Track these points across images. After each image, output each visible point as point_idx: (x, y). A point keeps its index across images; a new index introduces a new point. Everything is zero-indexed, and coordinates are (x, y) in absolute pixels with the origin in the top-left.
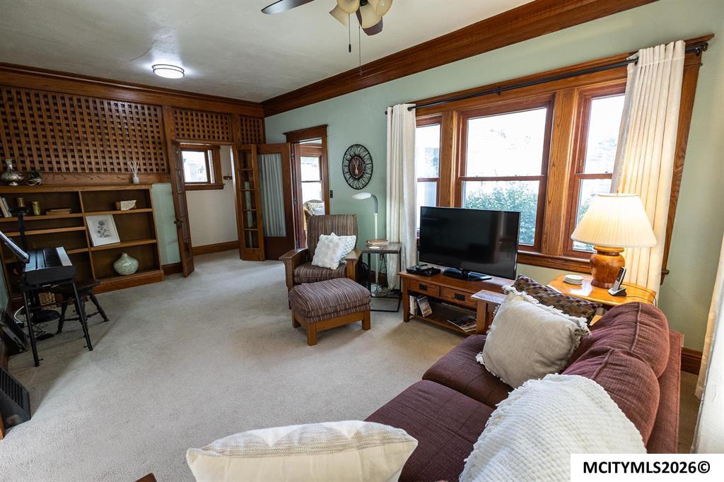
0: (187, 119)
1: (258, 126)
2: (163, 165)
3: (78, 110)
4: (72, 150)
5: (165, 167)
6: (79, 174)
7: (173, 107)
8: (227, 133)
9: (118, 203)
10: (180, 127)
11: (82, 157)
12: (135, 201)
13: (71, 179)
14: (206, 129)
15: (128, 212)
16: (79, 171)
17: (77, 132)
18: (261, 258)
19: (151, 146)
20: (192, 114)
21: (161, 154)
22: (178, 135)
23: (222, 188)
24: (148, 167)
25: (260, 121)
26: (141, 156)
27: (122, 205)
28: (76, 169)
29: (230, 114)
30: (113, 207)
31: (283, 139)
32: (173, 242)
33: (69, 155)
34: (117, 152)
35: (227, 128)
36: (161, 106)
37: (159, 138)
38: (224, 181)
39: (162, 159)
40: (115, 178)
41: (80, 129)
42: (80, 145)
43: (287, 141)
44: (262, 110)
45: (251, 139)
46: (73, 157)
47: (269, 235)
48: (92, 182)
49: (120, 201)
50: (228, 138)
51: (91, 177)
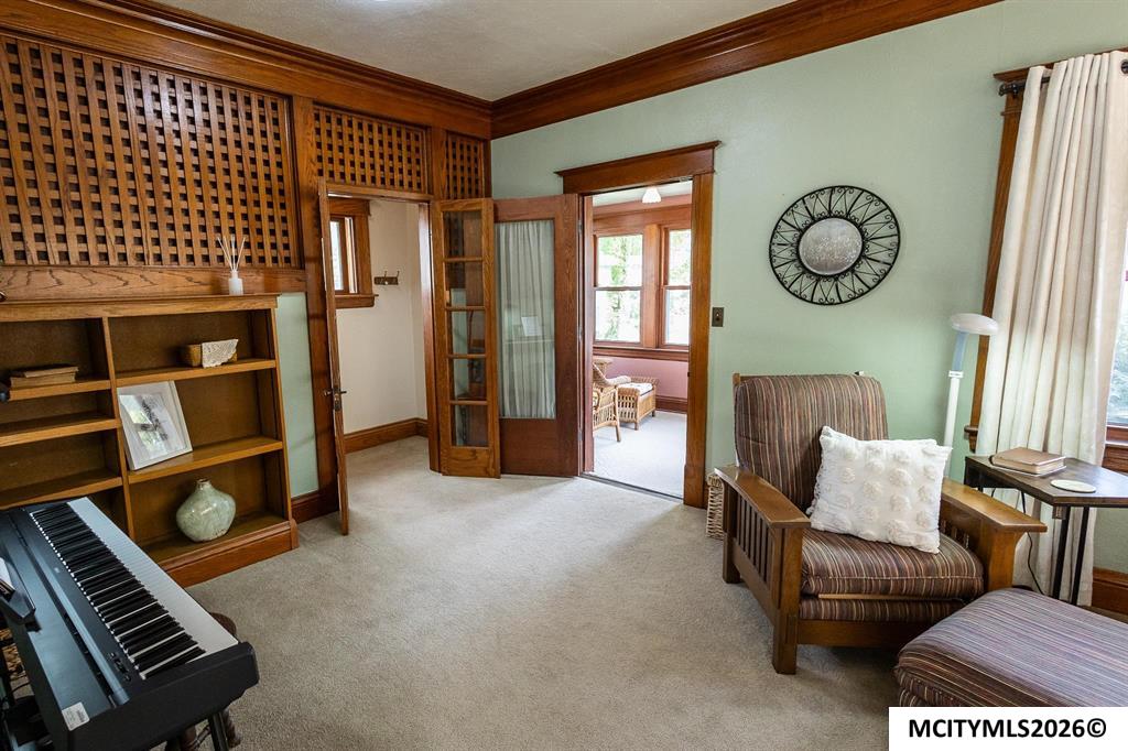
0: (340, 135)
1: (476, 161)
2: (286, 247)
3: (94, 96)
4: (79, 205)
5: (292, 252)
6: (93, 269)
7: (316, 103)
8: (418, 174)
9: (194, 349)
10: (326, 154)
11: (101, 223)
12: (235, 342)
13: (73, 283)
14: (378, 162)
15: (217, 372)
16: (94, 261)
17: (92, 155)
18: (492, 470)
19: (264, 198)
20: (350, 124)
21: (284, 220)
22: (321, 173)
23: (372, 305)
24: (256, 253)
25: (481, 147)
26: (240, 224)
27: (206, 353)
28: (85, 256)
29: (426, 128)
30: (179, 357)
31: (556, 186)
32: (305, 441)
33: (70, 216)
34: (186, 212)
35: (418, 162)
36: (289, 98)
37: (280, 178)
38: (376, 289)
39: (285, 233)
40: (183, 279)
41: (101, 148)
42: (97, 190)
43: (566, 191)
44: (488, 120)
45: (463, 190)
46: (80, 222)
47: (508, 413)
48: (126, 291)
49: (199, 342)
50: (419, 185)
51: (125, 277)
